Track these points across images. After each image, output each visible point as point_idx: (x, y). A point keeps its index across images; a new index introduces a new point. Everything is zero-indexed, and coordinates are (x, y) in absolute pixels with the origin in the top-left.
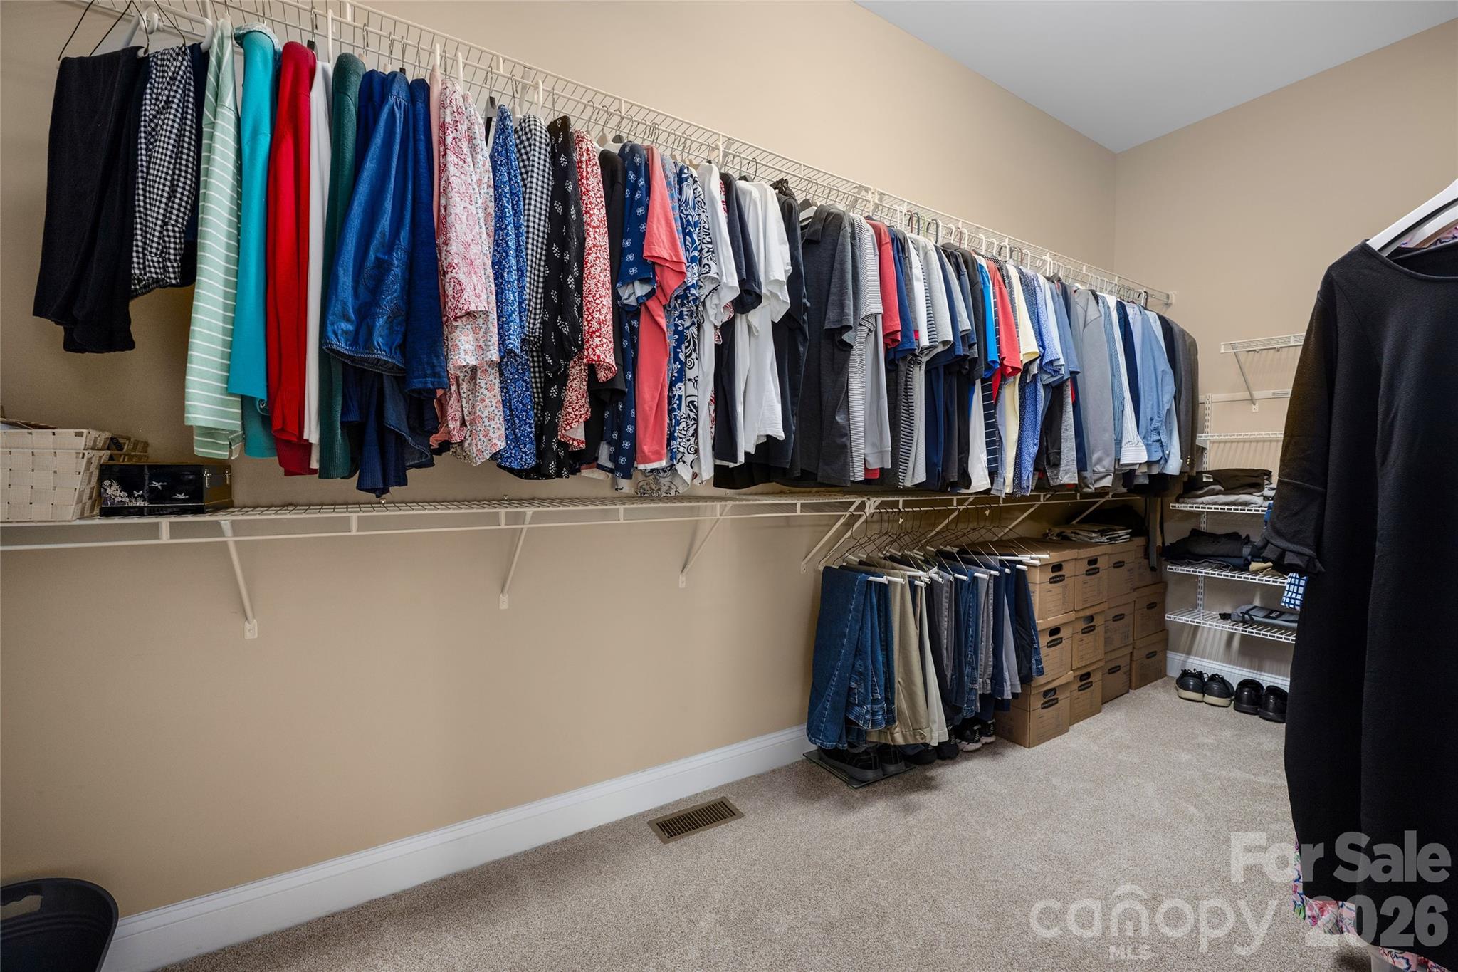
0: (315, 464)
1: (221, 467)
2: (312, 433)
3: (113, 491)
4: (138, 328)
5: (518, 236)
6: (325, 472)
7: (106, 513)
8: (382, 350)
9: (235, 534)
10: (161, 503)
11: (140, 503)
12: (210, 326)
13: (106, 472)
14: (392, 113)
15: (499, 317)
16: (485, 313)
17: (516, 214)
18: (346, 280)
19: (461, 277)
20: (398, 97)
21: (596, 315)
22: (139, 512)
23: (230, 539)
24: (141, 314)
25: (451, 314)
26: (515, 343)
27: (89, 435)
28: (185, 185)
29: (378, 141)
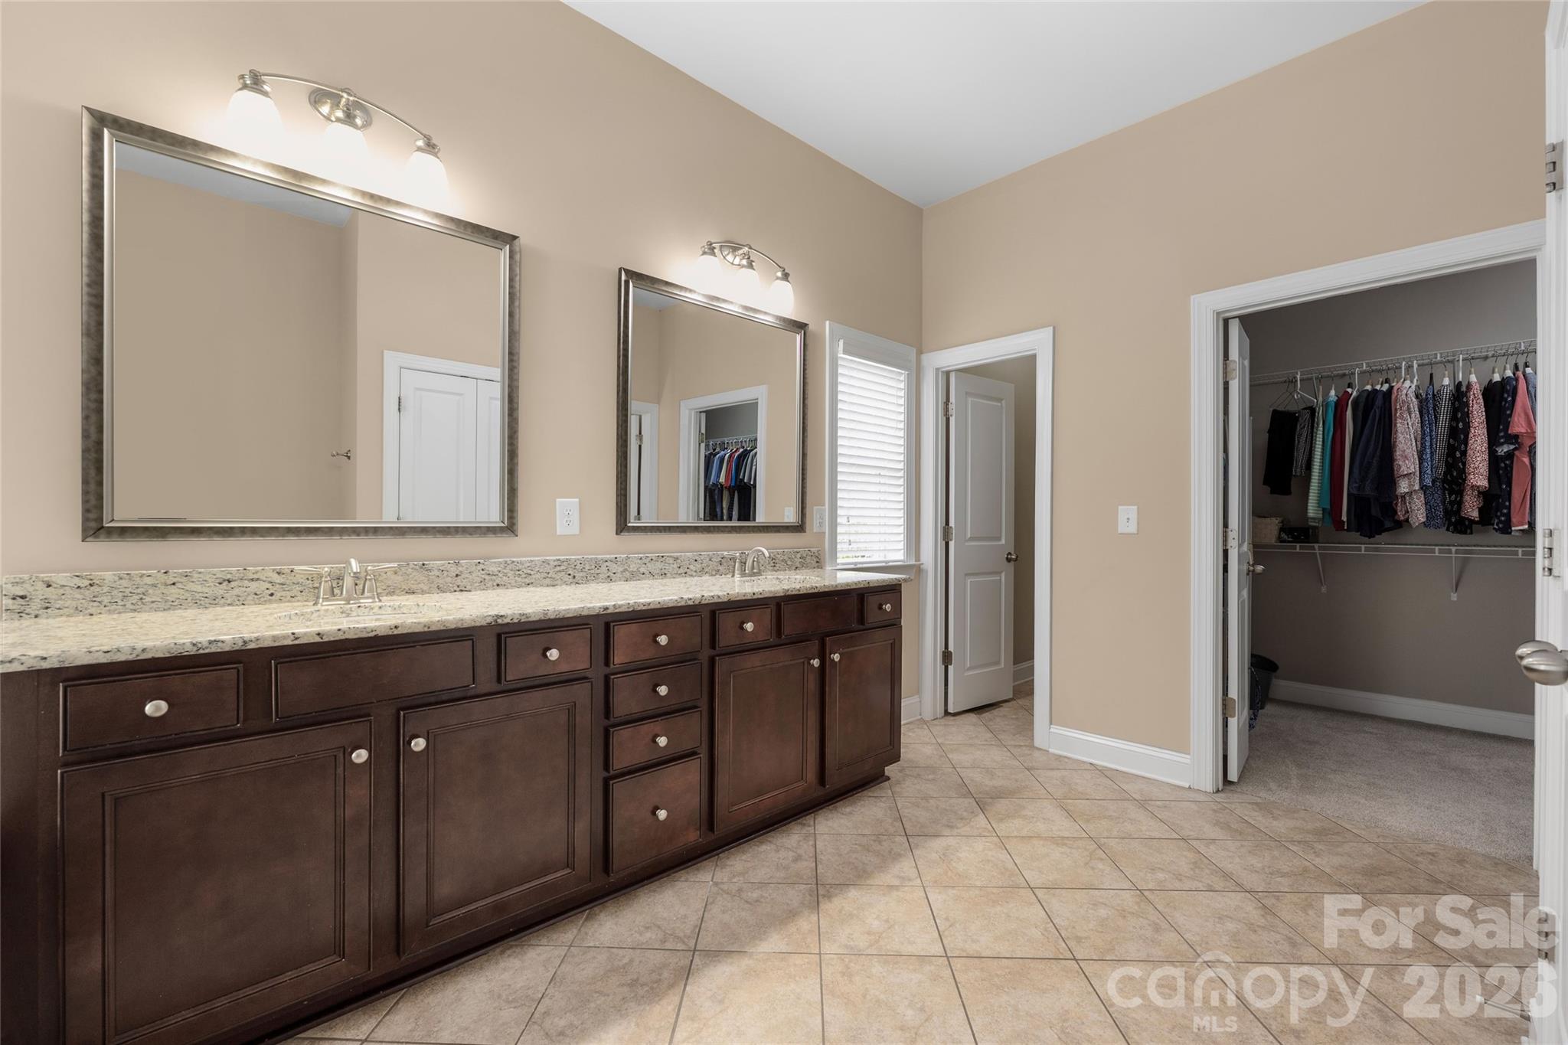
0: (1346, 528)
1: (1315, 528)
2: (1344, 518)
3: (1284, 536)
4: (1293, 489)
5: (1431, 439)
6: (1348, 530)
7: (1281, 542)
8: (1369, 490)
9: (1319, 550)
10: (1296, 540)
11: (1290, 539)
12: (1314, 490)
13: (1282, 530)
14: (1375, 411)
15: (1420, 473)
16: (1414, 472)
17: (1431, 431)
18: (1356, 471)
19: (1400, 463)
20: (1379, 402)
21: (1472, 465)
22: (1289, 542)
23: (1317, 551)
24: (1294, 484)
25: (1396, 476)
26: (1428, 482)
27: (1279, 519)
28: (1308, 448)
29: (1369, 422)
